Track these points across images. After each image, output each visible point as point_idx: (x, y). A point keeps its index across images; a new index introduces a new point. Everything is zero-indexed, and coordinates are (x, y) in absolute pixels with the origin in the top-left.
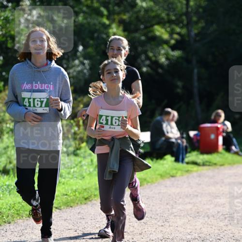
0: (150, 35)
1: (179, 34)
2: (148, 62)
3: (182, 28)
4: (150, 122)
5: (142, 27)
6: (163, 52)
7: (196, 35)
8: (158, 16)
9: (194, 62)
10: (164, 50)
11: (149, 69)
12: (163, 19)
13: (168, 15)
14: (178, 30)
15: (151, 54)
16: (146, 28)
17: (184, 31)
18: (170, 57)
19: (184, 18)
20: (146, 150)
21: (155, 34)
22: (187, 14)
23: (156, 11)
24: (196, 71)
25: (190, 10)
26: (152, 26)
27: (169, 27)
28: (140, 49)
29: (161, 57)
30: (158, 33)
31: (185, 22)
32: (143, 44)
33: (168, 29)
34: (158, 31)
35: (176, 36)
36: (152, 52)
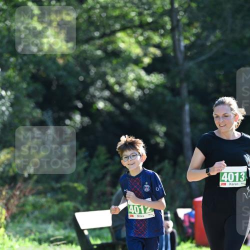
0: (110, 48)
1: (158, 46)
2: (107, 93)
3: (162, 36)
4: (112, 194)
5: (97, 34)
6: (132, 76)
7: (188, 48)
8: (123, 16)
9: (185, 92)
10: (134, 73)
11: (108, 104)
12: (132, 20)
13: (140, 14)
14: (156, 39)
15: (112, 80)
16: (103, 36)
17: (167, 42)
18: (144, 84)
19: (167, 19)
20: (105, 241)
21: (119, 47)
22: (171, 13)
23: (121, 8)
24: (187, 107)
25: (176, 5)
26: (114, 32)
27: (142, 35)
28: (93, 70)
29: (128, 84)
30: (122, 46)
31: (169, 27)
32: (98, 62)
33: (141, 38)
34: (123, 42)
35: (153, 50)
36: (113, 76)
